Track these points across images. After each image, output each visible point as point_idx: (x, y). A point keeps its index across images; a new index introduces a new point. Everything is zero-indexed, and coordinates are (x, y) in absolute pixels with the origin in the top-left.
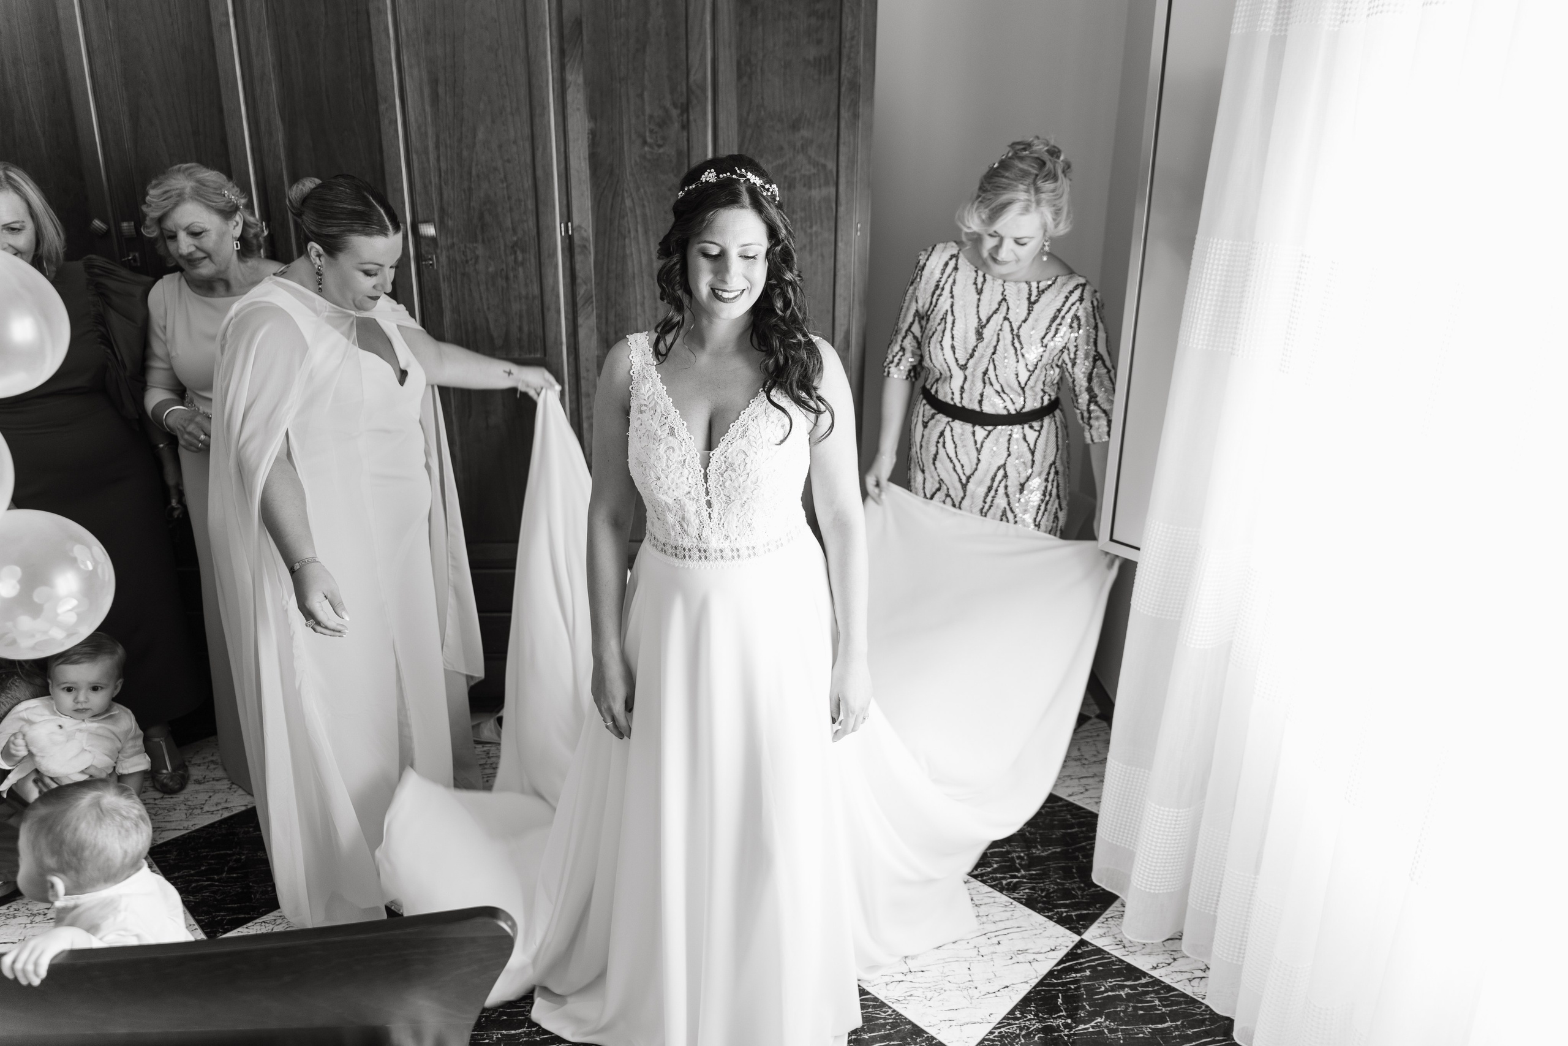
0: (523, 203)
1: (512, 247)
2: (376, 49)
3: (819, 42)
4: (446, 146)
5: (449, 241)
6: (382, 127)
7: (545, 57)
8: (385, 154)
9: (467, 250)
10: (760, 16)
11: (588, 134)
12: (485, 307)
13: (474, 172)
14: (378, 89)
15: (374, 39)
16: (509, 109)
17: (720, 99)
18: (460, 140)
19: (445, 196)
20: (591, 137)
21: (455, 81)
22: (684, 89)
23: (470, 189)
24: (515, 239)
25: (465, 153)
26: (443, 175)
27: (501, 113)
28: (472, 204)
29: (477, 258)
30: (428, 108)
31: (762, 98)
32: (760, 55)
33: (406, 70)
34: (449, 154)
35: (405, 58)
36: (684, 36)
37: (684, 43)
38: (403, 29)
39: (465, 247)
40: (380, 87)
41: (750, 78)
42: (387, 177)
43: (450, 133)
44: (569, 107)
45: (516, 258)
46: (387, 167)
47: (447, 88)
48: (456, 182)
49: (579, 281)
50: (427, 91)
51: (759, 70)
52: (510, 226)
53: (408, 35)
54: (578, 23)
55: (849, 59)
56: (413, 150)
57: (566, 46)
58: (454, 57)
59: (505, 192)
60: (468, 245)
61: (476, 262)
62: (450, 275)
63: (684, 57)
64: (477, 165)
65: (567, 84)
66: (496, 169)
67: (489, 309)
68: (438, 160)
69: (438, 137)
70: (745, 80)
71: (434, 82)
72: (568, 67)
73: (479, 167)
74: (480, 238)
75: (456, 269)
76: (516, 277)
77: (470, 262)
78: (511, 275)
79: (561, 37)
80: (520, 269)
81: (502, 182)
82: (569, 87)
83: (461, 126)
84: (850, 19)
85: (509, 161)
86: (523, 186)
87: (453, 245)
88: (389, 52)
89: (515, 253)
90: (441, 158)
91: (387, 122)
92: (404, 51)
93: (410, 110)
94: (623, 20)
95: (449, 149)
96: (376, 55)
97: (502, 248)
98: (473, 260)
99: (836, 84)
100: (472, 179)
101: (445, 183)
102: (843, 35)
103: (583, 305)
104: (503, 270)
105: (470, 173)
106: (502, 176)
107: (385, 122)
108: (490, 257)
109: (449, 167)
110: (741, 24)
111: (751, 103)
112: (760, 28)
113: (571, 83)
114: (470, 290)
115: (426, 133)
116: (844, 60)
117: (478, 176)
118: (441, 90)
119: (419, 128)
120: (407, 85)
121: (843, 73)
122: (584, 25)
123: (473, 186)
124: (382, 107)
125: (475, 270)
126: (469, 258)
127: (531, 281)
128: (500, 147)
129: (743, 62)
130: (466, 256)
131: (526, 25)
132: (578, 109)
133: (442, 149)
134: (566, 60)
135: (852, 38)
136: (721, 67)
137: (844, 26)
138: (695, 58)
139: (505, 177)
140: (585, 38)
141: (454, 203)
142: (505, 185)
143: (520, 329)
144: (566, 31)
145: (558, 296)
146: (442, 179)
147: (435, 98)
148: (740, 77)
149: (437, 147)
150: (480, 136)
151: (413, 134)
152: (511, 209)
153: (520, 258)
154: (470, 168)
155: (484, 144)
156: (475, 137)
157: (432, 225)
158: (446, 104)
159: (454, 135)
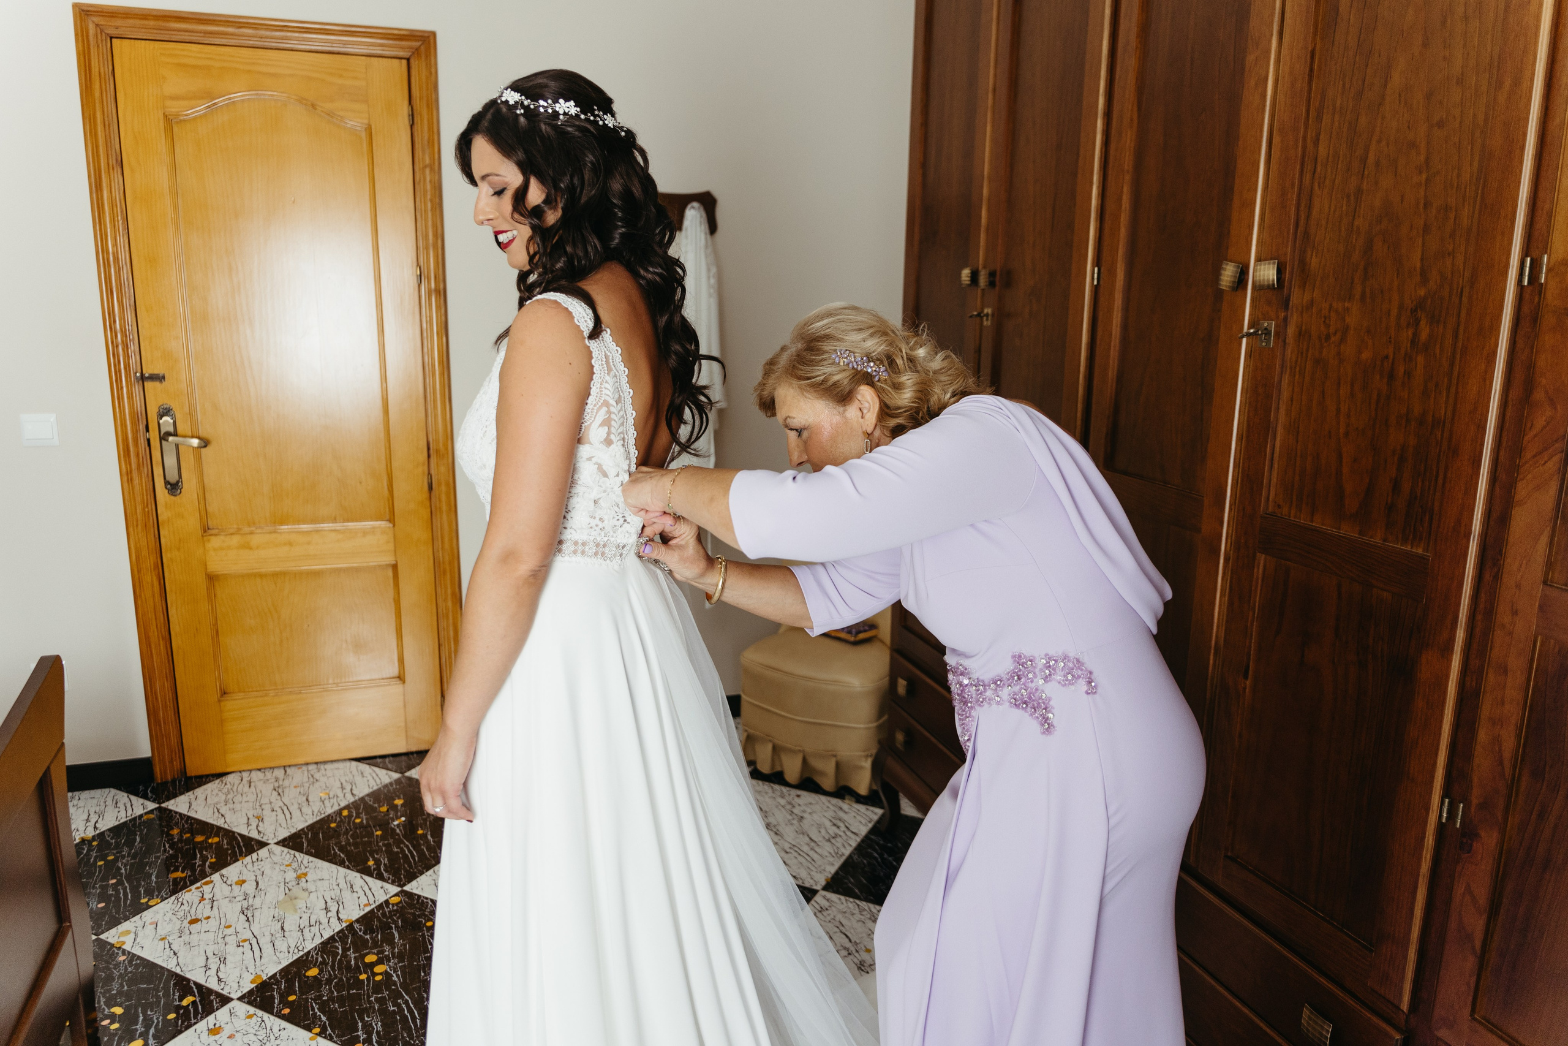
0: (1452, 216)
1: (1414, 311)
5: (1307, 297)
9: (1333, 314)
12: (1342, 430)
13: (1372, 157)
16: (1460, 10)
18: (1359, 95)
23: (1359, 191)
24: (1422, 292)
25: (1363, 120)
26: (1319, 169)
27: (1444, 22)
28: (1356, 223)
29: (1346, 329)
39: (1331, 306)
43: (1344, 85)
45: (1415, 335)
46: (1239, 164)
48: (1337, 181)
49: (1539, 395)
52: (1418, 265)
59: (1422, 191)
60: (1335, 305)
61: (1343, 340)
62: (1296, 361)
64: (1379, 142)
66: (1413, 145)
67: (1347, 434)
68: (1317, 140)
69: (1326, 94)
73: (1384, 143)
74: (1358, 291)
75: (1307, 350)
76: (1408, 374)
77: (1333, 339)
78: (1401, 370)
80: (1420, 359)
81: (1420, 173)
83: (1367, 66)
85: (1441, 124)
86: (1459, 176)
87: (1312, 302)
89: (1417, 322)
90: (1322, 137)
91: (1253, 82)
95: (1337, 117)
97: (1394, 312)
98: (1338, 335)
100: (1366, 173)
101: (1319, 186)
103: (1534, 456)
104: (1387, 357)
105: (1364, 160)
106: (1422, 158)
107: (1250, 84)
108: (1368, 331)
109: (1330, 151)
114: (1323, 393)
117: (1378, 164)
123: (1365, 186)
124: (1251, 58)
125: (1339, 353)
126: (1332, 330)
127: (1437, 385)
128: (1429, 96)
130: (1328, 326)
139: (1427, 161)
141: (1327, 223)
142: (1424, 176)
143: (1396, 486)
145: (1482, 428)
146: (1317, 176)
150: (1397, 79)
152: (1426, 229)
153: (1424, 335)
154: (1367, 149)
155: (1400, 95)
156: (1386, 85)
157: (1274, 263)
158: (1349, 27)
159: (1350, 88)
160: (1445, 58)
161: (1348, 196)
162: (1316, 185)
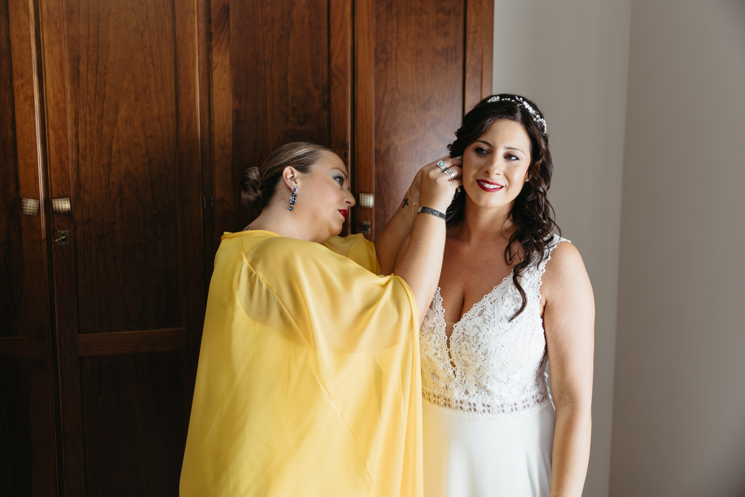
0: (165, 179)
1: (152, 221)
2: (13, 26)
3: (446, 34)
4: (86, 123)
5: (85, 216)
6: (16, 102)
7: (193, 39)
8: (18, 130)
9: (104, 224)
10: (394, 11)
11: (233, 112)
13: (114, 148)
14: (14, 65)
15: (12, 15)
16: (153, 88)
17: (359, 81)
18: (101, 117)
19: (82, 172)
20: (235, 114)
21: (98, 59)
22: (325, 72)
23: (110, 164)
24: (155, 212)
25: (106, 129)
26: (81, 150)
27: (145, 91)
28: (111, 179)
29: (114, 232)
30: (68, 85)
31: (397, 82)
32: (395, 44)
33: (45, 46)
34: (88, 129)
35: (45, 35)
36: (326, 25)
37: (326, 31)
38: (44, 7)
39: (102, 222)
40: (16, 63)
41: (386, 64)
42: (19, 153)
43: (90, 110)
44: (214, 87)
45: (155, 232)
46: (20, 143)
47: (89, 66)
48: (94, 158)
50: (67, 68)
51: (393, 57)
52: (151, 200)
53: (49, 12)
54: (226, 10)
55: (473, 49)
56: (50, 126)
57: (213, 30)
58: (98, 36)
59: (145, 167)
60: (105, 220)
61: (113, 236)
62: (84, 251)
63: (326, 44)
64: (118, 141)
65: (214, 65)
66: (138, 145)
68: (77, 136)
69: (77, 113)
70: (381, 66)
71: (75, 60)
72: (214, 50)
73: (120, 142)
74: (118, 212)
75: (91, 244)
76: (155, 250)
77: (107, 237)
78: (150, 248)
79: (209, 22)
80: (160, 242)
81: (143, 159)
82: (215, 68)
83: (103, 103)
84: (473, 16)
85: (151, 138)
86: (165, 161)
87: (89, 220)
88: (28, 29)
89: (155, 226)
90: (80, 134)
91: (22, 97)
92: (45, 28)
93: (49, 86)
94: (268, 9)
95: (88, 126)
96: (14, 31)
97: (142, 222)
98: (110, 235)
99: (461, 71)
100: (112, 155)
101: (83, 159)
102: (468, 29)
104: (141, 243)
105: (110, 149)
106: (143, 152)
107: (20, 98)
108: (128, 232)
109: (88, 142)
110: (377, 17)
111: (386, 86)
112: (395, 21)
113: (217, 64)
114: (106, 264)
115: (65, 109)
116: (469, 50)
117: (119, 152)
118: (83, 68)
119: (58, 104)
120: (46, 60)
121: (468, 61)
122: (231, 12)
123: (113, 162)
124: (17, 83)
125: (112, 244)
126: (105, 232)
127: (171, 254)
128: (143, 124)
129: (379, 50)
131: (173, 10)
132: (224, 89)
133: (81, 125)
134: (213, 43)
135: (476, 32)
136: (361, 53)
137: (468, 21)
138: (336, 44)
140: (231, 24)
141: (92, 178)
142: (147, 160)
144: (213, 17)
147: (76, 76)
148: (377, 63)
149: (76, 123)
150: (123, 112)
151: (50, 110)
154: (111, 144)
155: (126, 121)
156: (117, 115)
157: (67, 200)
158: (88, 81)
159: (94, 112)
160: (148, 108)
161: (103, 166)
162: (81, 159)
